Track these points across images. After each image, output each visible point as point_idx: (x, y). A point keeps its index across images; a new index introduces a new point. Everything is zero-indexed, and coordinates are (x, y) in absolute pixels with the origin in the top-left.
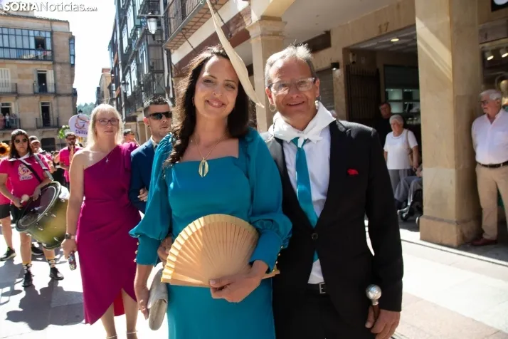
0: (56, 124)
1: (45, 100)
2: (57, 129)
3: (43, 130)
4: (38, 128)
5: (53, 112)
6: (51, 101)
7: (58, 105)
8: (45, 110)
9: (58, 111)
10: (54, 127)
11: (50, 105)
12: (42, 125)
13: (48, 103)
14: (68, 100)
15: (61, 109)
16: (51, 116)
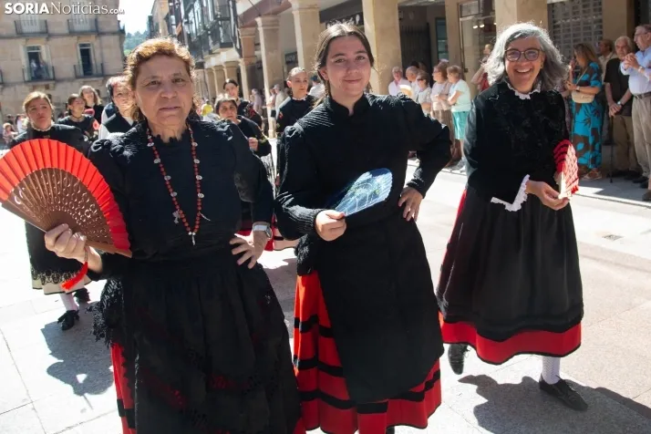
0: (100, 72)
1: (84, 41)
2: (102, 78)
3: (83, 80)
4: (77, 77)
5: (96, 58)
6: (92, 41)
7: (101, 48)
8: (85, 54)
9: (102, 55)
10: (98, 76)
11: (91, 48)
12: (82, 73)
13: (89, 45)
14: (113, 40)
15: (106, 52)
16: (93, 62)
